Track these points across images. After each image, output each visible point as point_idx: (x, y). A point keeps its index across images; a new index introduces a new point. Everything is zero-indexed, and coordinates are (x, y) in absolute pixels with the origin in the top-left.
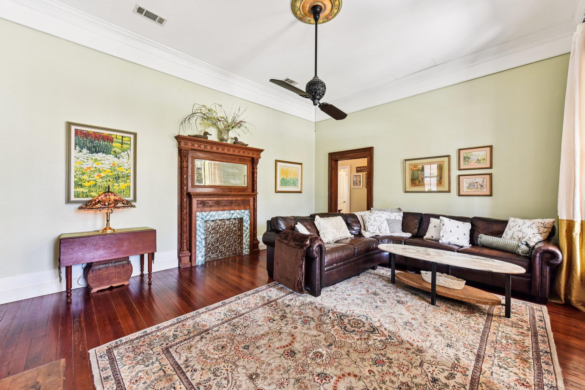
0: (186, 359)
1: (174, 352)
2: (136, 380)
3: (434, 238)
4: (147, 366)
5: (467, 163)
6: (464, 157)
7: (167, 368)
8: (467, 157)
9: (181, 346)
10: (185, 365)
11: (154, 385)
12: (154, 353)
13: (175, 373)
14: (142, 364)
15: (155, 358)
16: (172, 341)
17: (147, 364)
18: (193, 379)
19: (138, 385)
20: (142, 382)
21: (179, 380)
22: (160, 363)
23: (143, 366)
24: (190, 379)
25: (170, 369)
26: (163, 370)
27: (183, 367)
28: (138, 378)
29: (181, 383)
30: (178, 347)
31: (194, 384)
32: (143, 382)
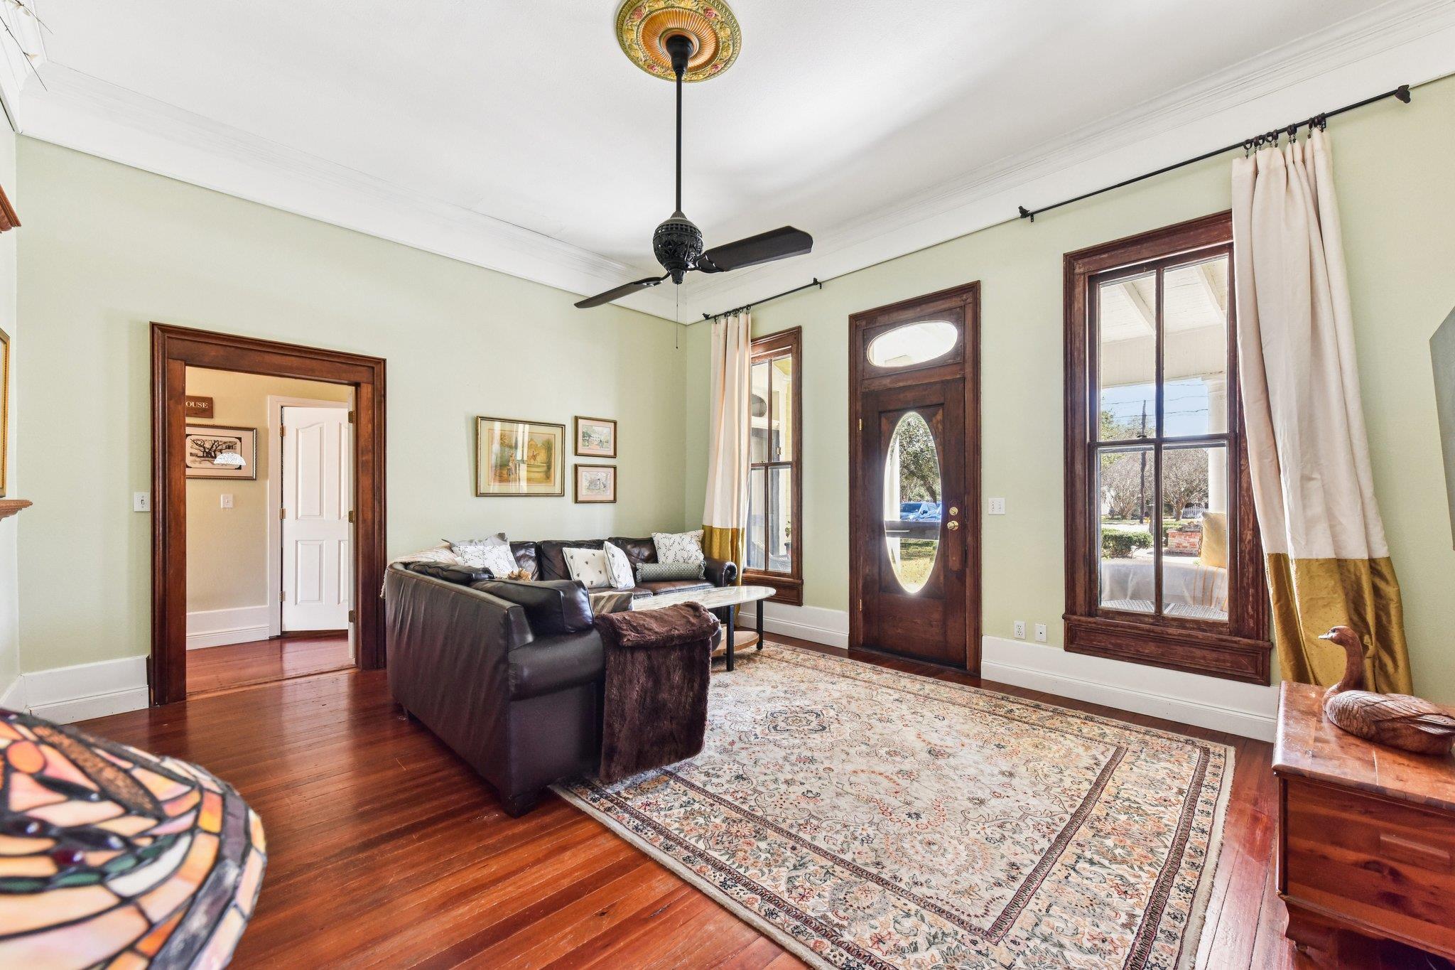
0: (995, 888)
1: (988, 918)
2: (1103, 941)
3: (594, 584)
4: (1061, 946)
5: (587, 444)
6: (583, 433)
7: (1038, 907)
8: (587, 434)
9: (963, 913)
10: (1012, 883)
11: (1086, 909)
12: (1018, 955)
13: (1039, 891)
14: (1064, 957)
15: (1031, 944)
16: (959, 937)
17: (1055, 950)
18: (1032, 861)
19: (1107, 933)
20: (1099, 930)
21: (1047, 878)
22: (1037, 925)
23: (1066, 953)
24: (1034, 866)
25: (1037, 901)
26: (1047, 911)
27: (1017, 886)
28: (1096, 942)
29: (1051, 872)
30: (969, 915)
31: (1040, 858)
32: (1095, 928)
